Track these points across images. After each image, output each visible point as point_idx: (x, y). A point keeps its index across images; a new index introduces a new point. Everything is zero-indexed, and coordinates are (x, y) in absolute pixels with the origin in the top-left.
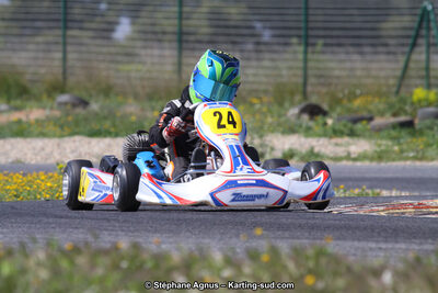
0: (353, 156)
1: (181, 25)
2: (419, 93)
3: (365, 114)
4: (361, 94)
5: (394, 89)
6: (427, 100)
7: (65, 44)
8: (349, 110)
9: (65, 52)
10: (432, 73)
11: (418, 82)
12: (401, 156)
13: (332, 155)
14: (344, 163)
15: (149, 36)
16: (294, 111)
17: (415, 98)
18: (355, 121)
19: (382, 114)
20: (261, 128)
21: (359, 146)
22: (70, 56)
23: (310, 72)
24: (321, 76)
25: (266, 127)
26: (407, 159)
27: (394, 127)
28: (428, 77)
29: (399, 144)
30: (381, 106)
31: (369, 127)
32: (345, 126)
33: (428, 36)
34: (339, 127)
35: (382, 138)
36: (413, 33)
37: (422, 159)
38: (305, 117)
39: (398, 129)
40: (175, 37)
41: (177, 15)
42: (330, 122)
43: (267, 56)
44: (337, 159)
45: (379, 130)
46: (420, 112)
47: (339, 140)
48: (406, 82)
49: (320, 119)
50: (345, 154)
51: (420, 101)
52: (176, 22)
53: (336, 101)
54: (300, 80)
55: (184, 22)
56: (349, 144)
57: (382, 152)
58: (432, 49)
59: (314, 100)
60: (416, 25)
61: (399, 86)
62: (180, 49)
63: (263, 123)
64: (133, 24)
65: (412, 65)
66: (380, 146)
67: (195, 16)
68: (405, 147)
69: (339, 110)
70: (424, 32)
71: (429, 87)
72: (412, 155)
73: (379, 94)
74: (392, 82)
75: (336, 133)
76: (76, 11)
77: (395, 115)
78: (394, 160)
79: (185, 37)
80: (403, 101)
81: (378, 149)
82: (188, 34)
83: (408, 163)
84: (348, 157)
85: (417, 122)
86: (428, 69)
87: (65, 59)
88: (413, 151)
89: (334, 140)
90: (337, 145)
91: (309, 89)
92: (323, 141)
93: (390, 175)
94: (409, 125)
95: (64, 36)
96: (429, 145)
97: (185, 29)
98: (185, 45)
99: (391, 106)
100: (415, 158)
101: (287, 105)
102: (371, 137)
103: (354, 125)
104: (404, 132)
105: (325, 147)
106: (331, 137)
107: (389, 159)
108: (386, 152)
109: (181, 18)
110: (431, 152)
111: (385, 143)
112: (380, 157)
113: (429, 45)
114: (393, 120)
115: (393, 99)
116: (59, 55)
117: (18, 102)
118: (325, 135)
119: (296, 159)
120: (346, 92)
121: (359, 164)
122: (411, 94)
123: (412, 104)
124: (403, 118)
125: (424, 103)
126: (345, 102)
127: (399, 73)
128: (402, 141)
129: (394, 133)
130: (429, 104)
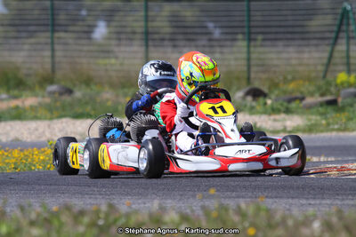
0: (289, 129)
1: (147, 27)
2: (342, 77)
3: (298, 95)
4: (294, 79)
5: (321, 74)
6: (348, 82)
7: (53, 43)
8: (285, 92)
9: (53, 50)
10: (352, 61)
11: (341, 68)
12: (328, 128)
13: (271, 129)
14: (282, 135)
15: (123, 36)
16: (240, 94)
17: (339, 81)
18: (290, 101)
19: (312, 94)
21: (293, 121)
22: (58, 54)
23: (253, 62)
24: (263, 65)
26: (333, 130)
27: (321, 104)
28: (348, 64)
29: (326, 119)
30: (312, 88)
31: (301, 105)
32: (282, 105)
33: (347, 31)
34: (277, 105)
35: (312, 114)
36: (335, 28)
37: (345, 129)
38: (249, 98)
39: (325, 107)
40: (144, 37)
41: (144, 19)
42: (269, 102)
43: (218, 49)
44: (275, 132)
45: (309, 107)
46: (343, 92)
47: (277, 117)
48: (332, 68)
49: (261, 100)
50: (282, 128)
51: (342, 83)
52: (143, 24)
53: (275, 85)
54: (245, 68)
55: (150, 24)
56: (284, 120)
57: (312, 125)
58: (352, 41)
59: (257, 84)
60: (337, 22)
61: (326, 72)
62: (147, 46)
64: (108, 26)
65: (336, 54)
66: (310, 120)
67: (158, 19)
68: (331, 121)
69: (276, 92)
70: (344, 28)
71: (349, 72)
72: (336, 127)
73: (309, 80)
74: (320, 68)
75: (274, 111)
76: (62, 17)
77: (322, 95)
78: (322, 131)
79: (150, 36)
80: (329, 84)
81: (309, 123)
82: (153, 33)
83: (334, 134)
84: (285, 130)
85: (340, 100)
86: (348, 57)
87: (53, 56)
88: (337, 123)
89: (273, 117)
90: (275, 120)
91: (253, 75)
92: (264, 117)
93: (318, 144)
94: (333, 103)
95: (52, 38)
96: (350, 119)
97: (150, 30)
98: (150, 43)
99: (319, 88)
100: (339, 130)
101: (233, 89)
102: (302, 114)
103: (289, 104)
104: (330, 109)
105: (266, 122)
106: (270, 114)
107: (317, 131)
108: (315, 125)
109: (147, 19)
110: (351, 124)
111: (315, 118)
112: (310, 129)
113: (349, 38)
115: (321, 83)
116: (48, 53)
117: (16, 92)
118: (265, 112)
120: (281, 78)
122: (335, 78)
123: (336, 85)
124: (329, 98)
125: (346, 85)
126: (281, 86)
127: (325, 61)
128: (328, 116)
129: (321, 110)
130: (350, 85)
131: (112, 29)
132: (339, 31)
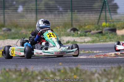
0: (86, 42)
1: (36, 8)
2: (104, 24)
3: (89, 30)
4: (88, 25)
5: (97, 23)
6: (106, 25)
7: (4, 14)
8: (84, 29)
9: (4, 16)
10: (107, 18)
11: (104, 21)
12: (99, 41)
13: (80, 42)
14: (84, 44)
15: (28, 11)
16: (69, 30)
17: (103, 25)
18: (86, 32)
19: (94, 30)
20: (60, 35)
21: (87, 39)
22: (6, 17)
23: (73, 19)
24: (77, 20)
25: (61, 35)
26: (101, 42)
27: (97, 33)
28: (106, 19)
29: (99, 38)
30: (93, 28)
31: (90, 34)
32: (83, 33)
33: (106, 8)
34: (82, 34)
35: (94, 37)
36: (101, 7)
37: (105, 42)
38: (72, 32)
39: (98, 34)
40: (35, 11)
41: (35, 4)
42: (79, 33)
43: (61, 15)
44: (81, 43)
45: (93, 34)
46: (104, 29)
47: (82, 38)
48: (100, 21)
49: (76, 32)
50: (83, 41)
51: (104, 26)
52: (35, 6)
53: (81, 27)
54: (71, 22)
55: (38, 7)
56: (85, 39)
57: (94, 40)
58: (107, 12)
59: (75, 27)
60: (102, 5)
61: (98, 22)
62: (37, 14)
63: (60, 34)
64: (23, 7)
65: (101, 16)
66: (93, 39)
67: (41, 5)
68: (100, 39)
69: (81, 29)
70: (104, 7)
71: (106, 22)
72: (102, 41)
73: (93, 25)
74: (96, 21)
75: (81, 36)
76: (7, 4)
78: (97, 42)
79: (38, 11)
80: (99, 26)
81: (93, 40)
82: (39, 10)
83: (101, 43)
84: (85, 42)
85: (103, 32)
86: (106, 17)
87: (4, 18)
89: (80, 38)
90: (81, 39)
91: (73, 24)
92: (77, 38)
93: (96, 47)
94: (101, 33)
95: (4, 12)
96: (107, 38)
98: (38, 13)
99: (96, 28)
100: (103, 42)
101: (67, 28)
102: (90, 36)
104: (100, 35)
105: (78, 40)
106: (79, 37)
108: (95, 40)
109: (36, 5)
110: (108, 40)
111: (95, 38)
112: (93, 42)
114: (97, 31)
115: (97, 26)
116: (2, 17)
119: (70, 43)
120: (83, 24)
121: (87, 44)
122: (102, 24)
123: (102, 27)
124: (99, 31)
125: (105, 26)
126: (83, 27)
127: (98, 18)
128: (99, 37)
129: (97, 35)
130: (107, 27)
131: (25, 9)
132: (103, 8)
